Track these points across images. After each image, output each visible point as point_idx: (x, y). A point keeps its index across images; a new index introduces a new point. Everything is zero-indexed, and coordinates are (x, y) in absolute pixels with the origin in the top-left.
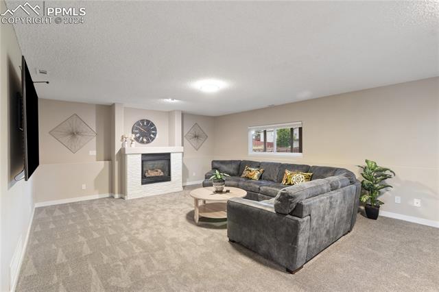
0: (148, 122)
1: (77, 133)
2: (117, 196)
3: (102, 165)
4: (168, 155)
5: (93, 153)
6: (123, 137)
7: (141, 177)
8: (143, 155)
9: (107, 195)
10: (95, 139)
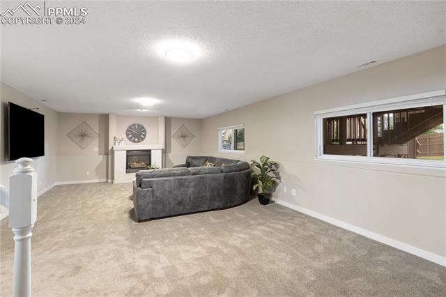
0: (139, 125)
1: (85, 135)
2: (109, 181)
3: (101, 158)
4: (150, 151)
5: (97, 149)
6: (115, 138)
7: (125, 167)
8: (128, 151)
9: (105, 180)
10: (98, 139)
